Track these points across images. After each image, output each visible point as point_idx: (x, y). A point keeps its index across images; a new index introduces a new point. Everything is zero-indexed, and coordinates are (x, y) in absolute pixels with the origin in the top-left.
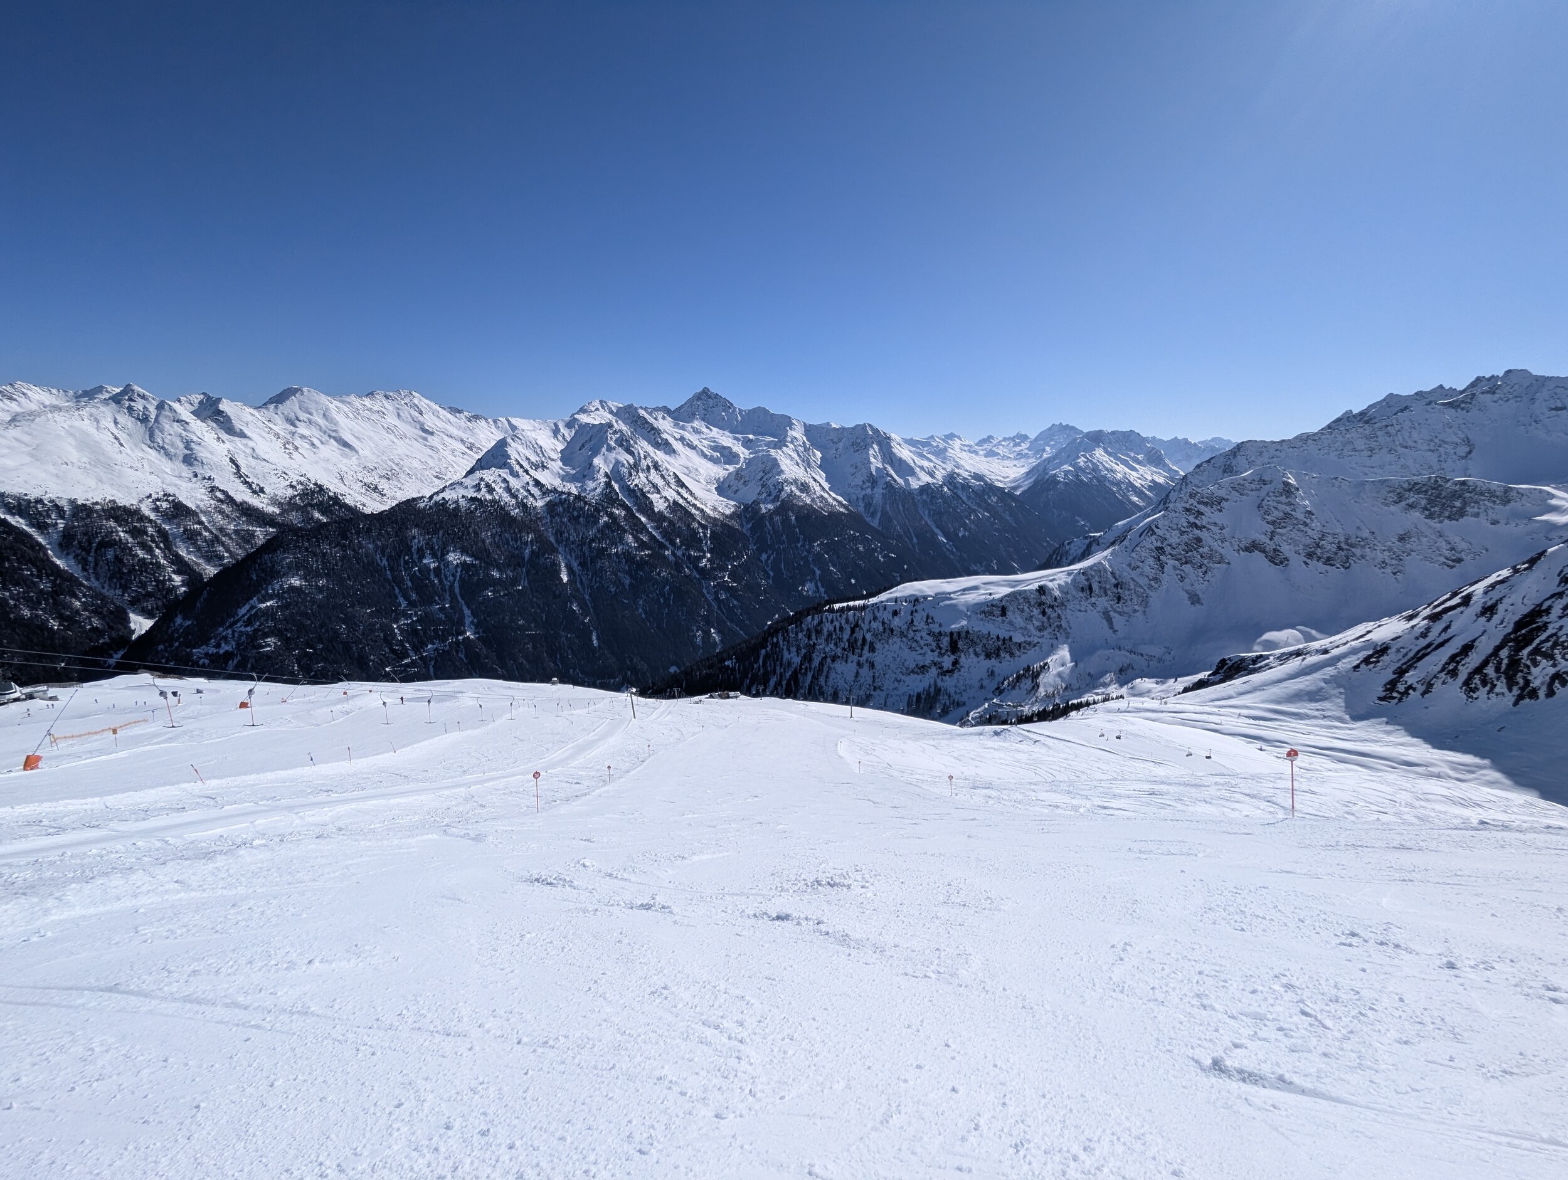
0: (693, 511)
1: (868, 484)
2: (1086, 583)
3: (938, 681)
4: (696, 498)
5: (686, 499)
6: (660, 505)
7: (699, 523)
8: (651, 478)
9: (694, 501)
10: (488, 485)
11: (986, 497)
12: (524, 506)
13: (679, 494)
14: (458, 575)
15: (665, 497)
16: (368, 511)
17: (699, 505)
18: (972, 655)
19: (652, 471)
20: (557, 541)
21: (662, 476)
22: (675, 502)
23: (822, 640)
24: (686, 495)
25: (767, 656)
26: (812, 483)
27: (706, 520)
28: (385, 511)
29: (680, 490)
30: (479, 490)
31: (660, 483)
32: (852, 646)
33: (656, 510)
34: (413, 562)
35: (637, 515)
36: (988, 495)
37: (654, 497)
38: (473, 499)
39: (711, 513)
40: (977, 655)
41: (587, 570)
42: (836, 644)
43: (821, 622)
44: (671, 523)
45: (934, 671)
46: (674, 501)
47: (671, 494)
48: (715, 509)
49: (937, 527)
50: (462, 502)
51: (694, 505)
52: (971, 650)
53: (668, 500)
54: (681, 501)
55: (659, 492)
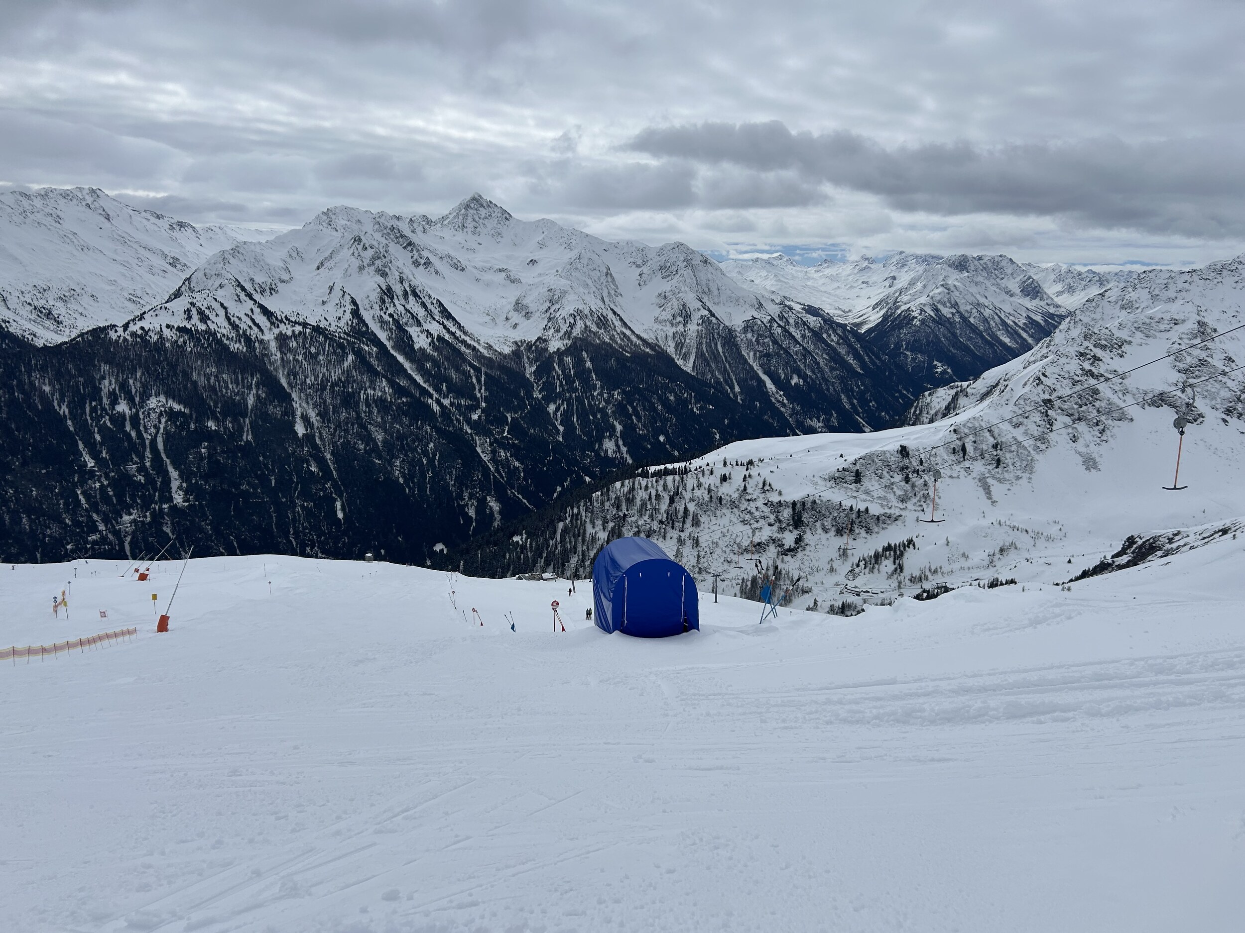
0: (463, 348)
1: (679, 319)
2: (959, 443)
3: (779, 563)
4: (465, 333)
5: (453, 334)
6: (421, 342)
7: (471, 365)
8: (408, 307)
9: (463, 337)
10: (200, 312)
11: (824, 336)
12: (248, 340)
13: (445, 327)
14: (162, 426)
15: (428, 331)
16: (39, 343)
17: (469, 342)
18: (820, 531)
19: (411, 298)
20: (290, 384)
21: (424, 305)
22: (440, 339)
23: (634, 510)
24: (453, 329)
25: (565, 531)
26: (611, 316)
27: (479, 362)
28: (66, 343)
29: (446, 323)
30: (189, 318)
31: (421, 313)
32: (671, 519)
33: (416, 347)
34: (104, 409)
35: (392, 352)
36: (827, 333)
37: (413, 331)
38: (181, 330)
39: (485, 352)
40: (826, 530)
41: (329, 421)
42: (651, 517)
43: (632, 489)
44: (435, 363)
45: (772, 550)
46: (438, 336)
47: (435, 328)
48: (489, 347)
49: (765, 373)
50: (167, 333)
51: (464, 342)
52: (818, 524)
53: (431, 335)
54: (447, 337)
55: (419, 324)
